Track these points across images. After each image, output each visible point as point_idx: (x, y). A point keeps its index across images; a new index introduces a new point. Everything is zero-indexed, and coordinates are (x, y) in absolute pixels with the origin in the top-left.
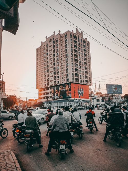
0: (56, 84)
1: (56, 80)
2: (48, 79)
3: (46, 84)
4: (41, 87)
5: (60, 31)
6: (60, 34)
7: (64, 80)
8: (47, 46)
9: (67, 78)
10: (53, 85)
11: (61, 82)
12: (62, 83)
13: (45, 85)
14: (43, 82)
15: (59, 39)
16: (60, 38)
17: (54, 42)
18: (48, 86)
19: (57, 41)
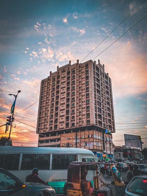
0: (68, 127)
1: (70, 122)
2: (57, 119)
3: (53, 126)
4: (44, 131)
5: (78, 61)
6: (78, 64)
7: (83, 122)
8: (58, 77)
9: (88, 119)
10: (63, 128)
11: (78, 125)
12: (80, 126)
13: (51, 128)
14: (48, 124)
15: (77, 70)
16: (78, 68)
17: (68, 73)
18: (56, 130)
19: (74, 71)
